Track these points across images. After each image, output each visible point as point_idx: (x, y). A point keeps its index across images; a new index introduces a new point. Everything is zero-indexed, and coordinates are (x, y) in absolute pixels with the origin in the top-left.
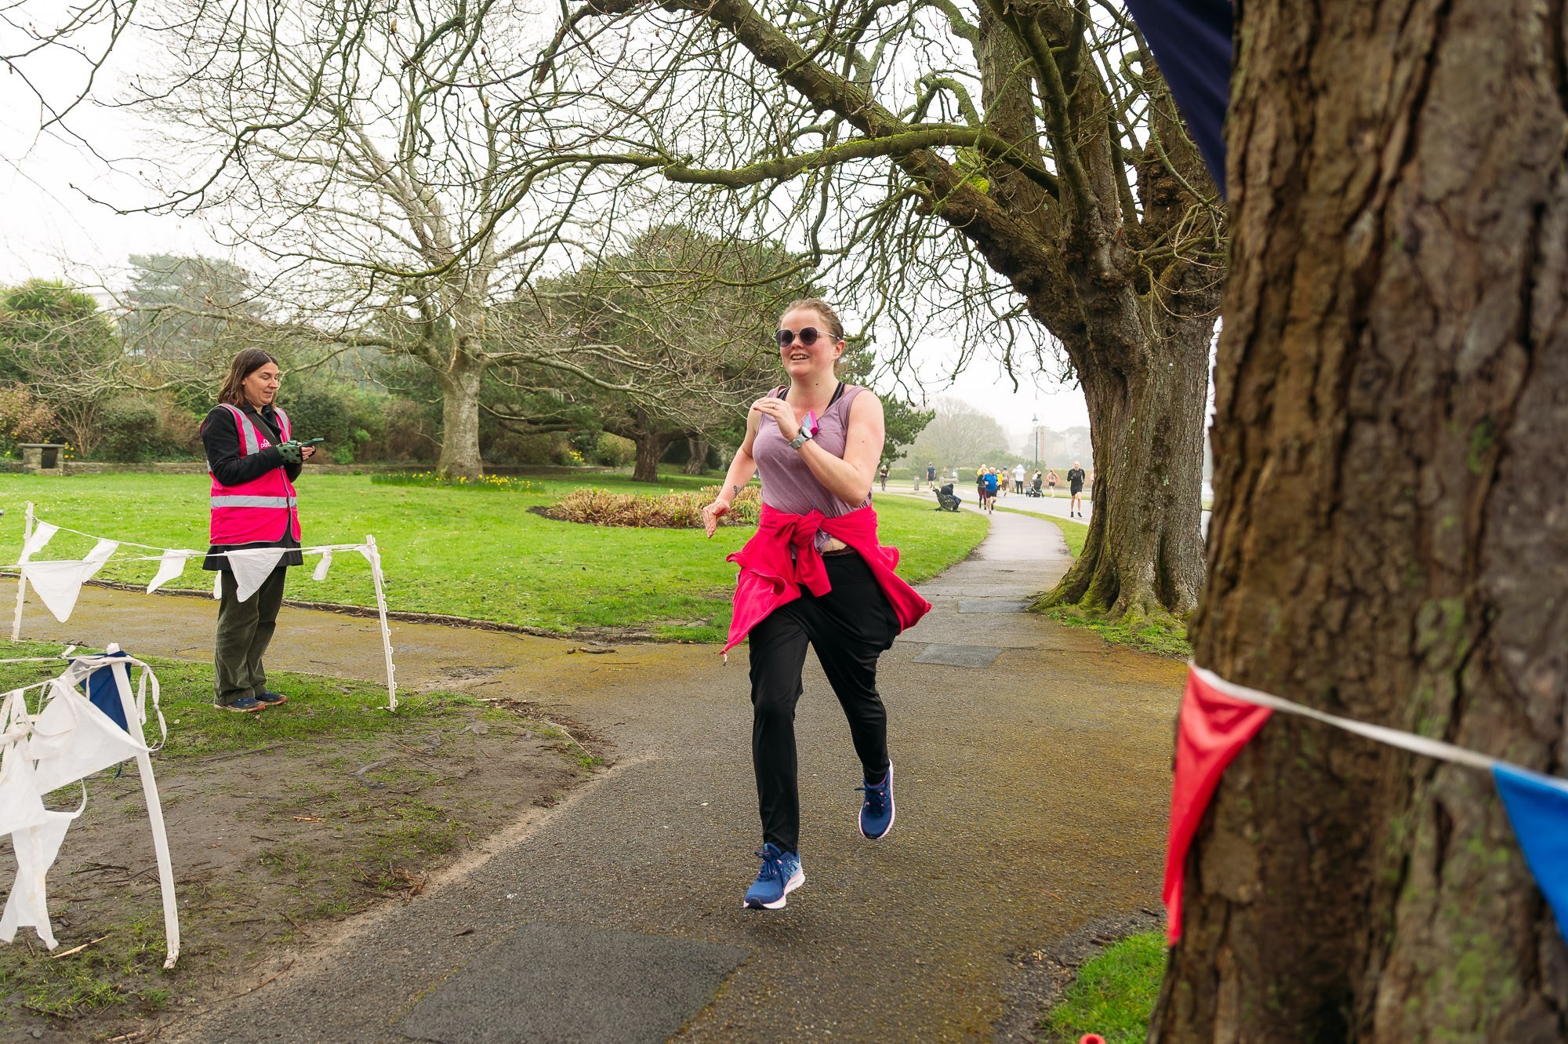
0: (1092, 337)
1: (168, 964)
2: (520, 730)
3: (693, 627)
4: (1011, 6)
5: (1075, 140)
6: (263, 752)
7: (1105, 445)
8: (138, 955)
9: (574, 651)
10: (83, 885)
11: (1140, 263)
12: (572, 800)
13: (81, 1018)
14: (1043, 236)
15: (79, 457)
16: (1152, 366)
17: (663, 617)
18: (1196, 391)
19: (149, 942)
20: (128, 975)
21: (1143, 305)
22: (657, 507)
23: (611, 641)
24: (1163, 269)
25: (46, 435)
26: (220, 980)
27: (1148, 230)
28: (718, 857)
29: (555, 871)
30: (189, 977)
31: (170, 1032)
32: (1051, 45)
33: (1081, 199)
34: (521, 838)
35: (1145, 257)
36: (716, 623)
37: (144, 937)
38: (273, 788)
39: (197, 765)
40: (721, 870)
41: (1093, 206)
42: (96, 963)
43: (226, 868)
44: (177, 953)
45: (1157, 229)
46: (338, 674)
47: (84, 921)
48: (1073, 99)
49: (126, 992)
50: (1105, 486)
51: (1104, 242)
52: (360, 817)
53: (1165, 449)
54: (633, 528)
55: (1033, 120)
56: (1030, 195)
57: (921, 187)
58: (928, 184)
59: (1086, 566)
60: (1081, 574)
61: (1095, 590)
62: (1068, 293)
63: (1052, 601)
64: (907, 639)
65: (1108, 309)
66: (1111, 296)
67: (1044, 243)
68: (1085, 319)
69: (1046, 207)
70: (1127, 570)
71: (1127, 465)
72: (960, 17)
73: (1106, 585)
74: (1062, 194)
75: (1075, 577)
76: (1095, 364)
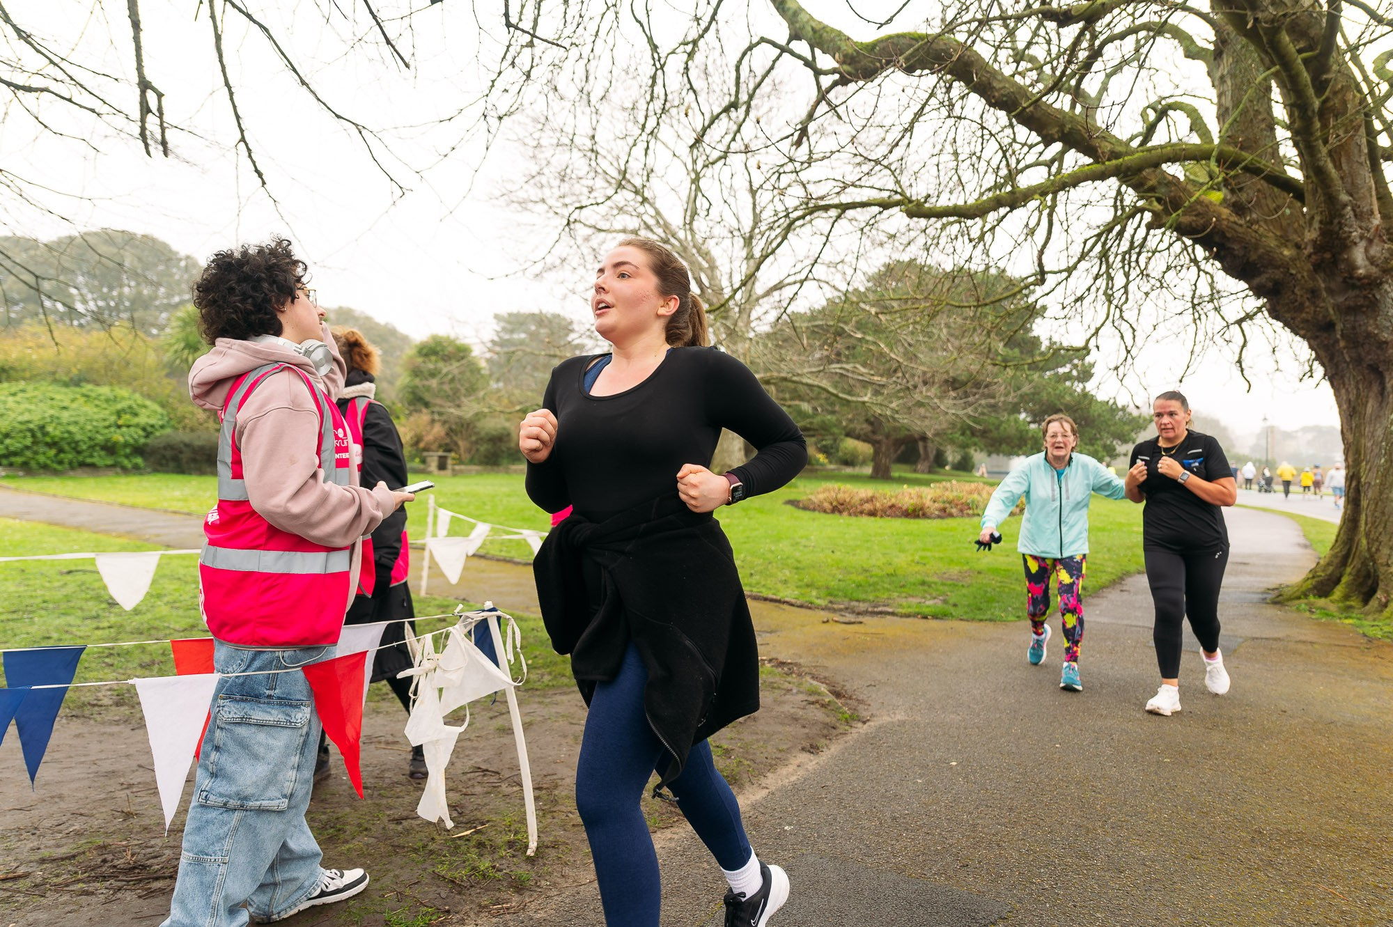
0: (1342, 335)
1: (530, 852)
2: (787, 686)
3: (930, 605)
4: (1256, 20)
5: (1326, 142)
7: (1358, 442)
8: (509, 842)
9: (828, 621)
10: (470, 783)
12: (833, 750)
13: (472, 886)
14: (1284, 240)
15: (460, 461)
17: (904, 595)
19: (516, 833)
20: (502, 857)
22: (893, 501)
23: (859, 614)
26: (566, 870)
28: (970, 813)
29: (824, 810)
30: (544, 865)
31: (532, 906)
32: (1300, 51)
33: (1331, 199)
34: (793, 779)
36: (952, 601)
37: (512, 828)
39: (544, 696)
40: (975, 826)
41: (1345, 206)
42: (480, 845)
44: (535, 844)
47: (472, 811)
48: (1324, 102)
49: (501, 870)
50: (1359, 482)
51: (1357, 240)
54: (872, 519)
55: (1272, 130)
56: (1269, 201)
57: (1151, 202)
58: (1159, 200)
59: (1336, 561)
60: (1331, 568)
61: (1348, 585)
62: (1314, 293)
63: (1298, 594)
64: (1140, 624)
65: (1362, 306)
66: (1365, 293)
67: (1286, 246)
68: (1334, 318)
69: (1288, 211)
70: (1388, 565)
71: (1386, 461)
72: (1193, 42)
73: (1361, 580)
74: (1308, 197)
75: (1323, 571)
76: (1345, 362)
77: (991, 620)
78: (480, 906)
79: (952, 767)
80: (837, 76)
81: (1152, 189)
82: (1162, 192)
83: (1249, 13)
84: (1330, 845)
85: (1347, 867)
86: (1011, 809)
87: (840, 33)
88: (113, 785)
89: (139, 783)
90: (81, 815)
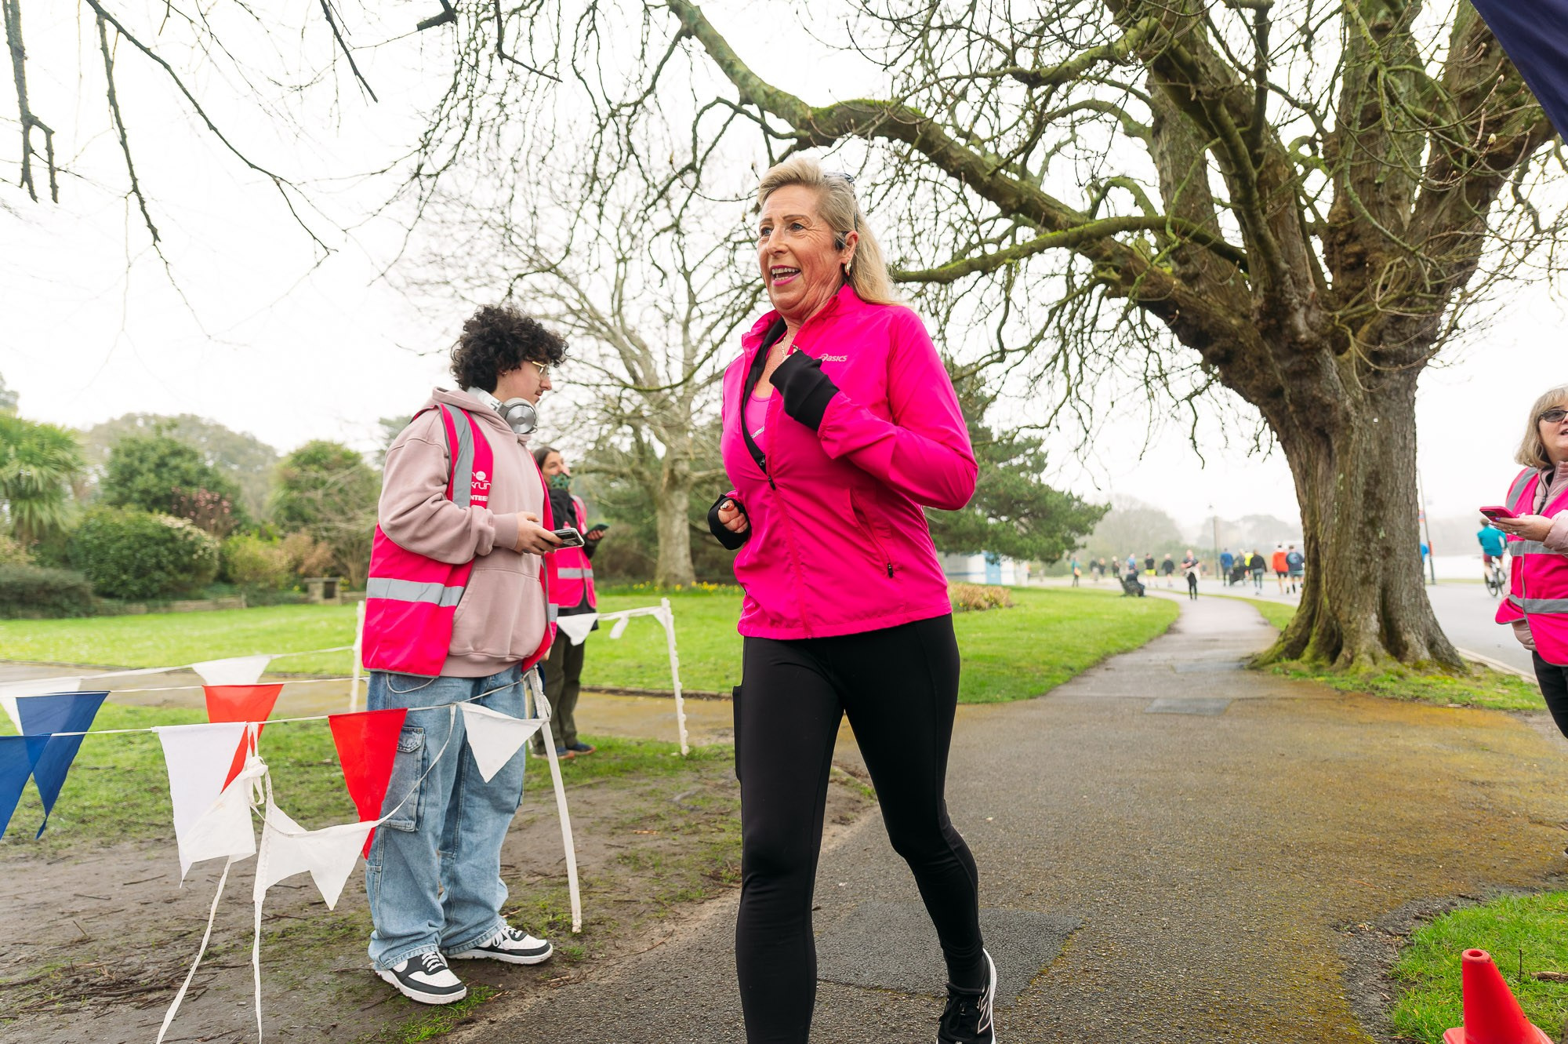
0: (1291, 400)
1: (574, 930)
4: (1198, 93)
5: (1264, 212)
6: (590, 786)
7: (1313, 503)
8: (549, 923)
11: (1336, 323)
14: (1231, 310)
15: (351, 587)
16: (1356, 423)
18: (1405, 444)
21: (1340, 364)
24: (1358, 329)
25: (325, 571)
26: (618, 943)
27: (1340, 294)
28: (1020, 855)
29: (873, 867)
30: (594, 940)
31: (594, 975)
32: (1238, 125)
33: (1272, 266)
35: (1342, 317)
38: (608, 811)
39: (539, 796)
41: (1285, 273)
43: (593, 866)
44: (580, 922)
45: (1349, 292)
46: (622, 736)
48: (1261, 174)
50: (1317, 543)
51: (1298, 307)
52: (687, 830)
53: (1377, 502)
55: (1212, 204)
56: (1215, 273)
57: (1109, 273)
58: (1116, 270)
59: (1304, 622)
60: (1299, 630)
61: (1316, 645)
62: (1262, 361)
63: (1271, 658)
64: (1132, 695)
65: (1306, 371)
66: (1308, 357)
67: (1233, 316)
68: (1282, 383)
69: (1232, 283)
70: (1350, 622)
71: (1339, 520)
72: (1131, 119)
73: (1326, 639)
74: (1251, 266)
75: (1293, 633)
76: (1295, 426)
77: (987, 702)
78: (536, 981)
79: (989, 822)
80: (794, 141)
81: (1109, 259)
82: (1117, 262)
83: (1191, 86)
84: (1350, 850)
85: (1369, 865)
86: (1057, 848)
87: (794, 98)
88: (50, 915)
89: (84, 911)
90: (25, 944)
